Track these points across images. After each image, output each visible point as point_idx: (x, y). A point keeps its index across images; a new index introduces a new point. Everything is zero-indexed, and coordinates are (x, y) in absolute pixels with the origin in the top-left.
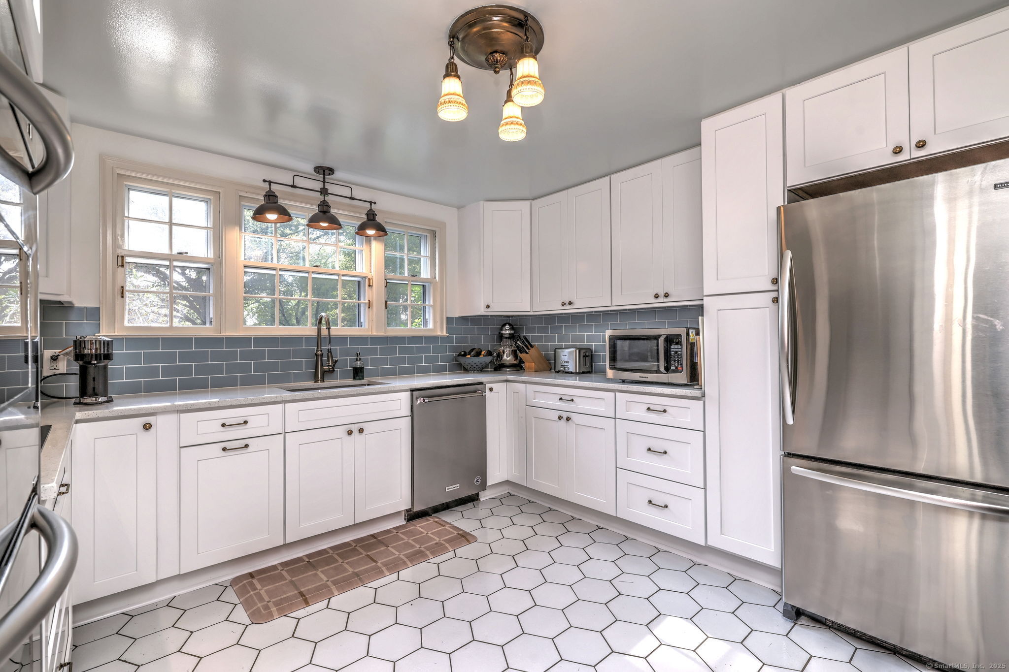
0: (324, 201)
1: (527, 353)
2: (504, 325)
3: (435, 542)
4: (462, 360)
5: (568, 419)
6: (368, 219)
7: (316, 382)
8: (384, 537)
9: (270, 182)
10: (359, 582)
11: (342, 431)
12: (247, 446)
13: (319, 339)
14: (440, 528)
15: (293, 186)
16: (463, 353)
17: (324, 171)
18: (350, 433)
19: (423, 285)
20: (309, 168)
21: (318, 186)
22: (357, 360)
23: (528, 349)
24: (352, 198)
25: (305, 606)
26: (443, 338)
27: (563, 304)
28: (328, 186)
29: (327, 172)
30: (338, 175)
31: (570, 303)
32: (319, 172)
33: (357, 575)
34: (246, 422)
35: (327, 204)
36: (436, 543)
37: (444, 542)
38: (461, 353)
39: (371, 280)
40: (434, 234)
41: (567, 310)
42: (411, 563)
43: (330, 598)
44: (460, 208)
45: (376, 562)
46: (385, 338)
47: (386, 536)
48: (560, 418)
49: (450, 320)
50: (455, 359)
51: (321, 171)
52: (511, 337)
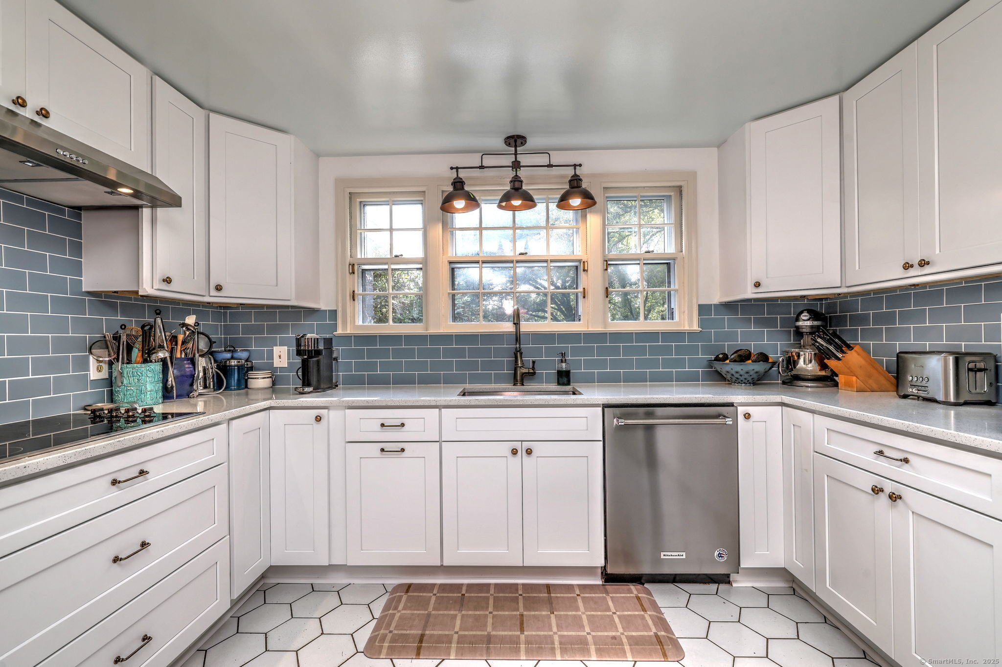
0: (516, 176)
1: (838, 359)
2: (802, 312)
3: (614, 634)
4: (718, 366)
5: (894, 498)
6: (572, 187)
7: (514, 385)
8: (559, 595)
9: (457, 168)
10: (485, 652)
11: (506, 448)
12: (403, 450)
13: (517, 337)
14: (637, 613)
15: (482, 167)
16: (721, 356)
17: (515, 141)
18: (514, 452)
19: (667, 263)
20: (498, 143)
21: (508, 160)
22: (562, 361)
23: (843, 352)
24: (550, 166)
25: (414, 657)
26: (692, 335)
27: (907, 266)
28: (520, 157)
29: (519, 141)
30: (533, 142)
31: (923, 263)
32: (510, 144)
33: (489, 639)
34: (403, 425)
35: (519, 180)
36: (614, 638)
37: (625, 640)
38: (718, 356)
39: (586, 263)
40: (679, 190)
41: (919, 277)
42: (562, 655)
43: (443, 660)
44: (720, 145)
45: (522, 630)
46: (603, 335)
47: (562, 595)
48: (877, 490)
49: (703, 309)
50: (710, 364)
51: (512, 141)
52: (814, 331)
